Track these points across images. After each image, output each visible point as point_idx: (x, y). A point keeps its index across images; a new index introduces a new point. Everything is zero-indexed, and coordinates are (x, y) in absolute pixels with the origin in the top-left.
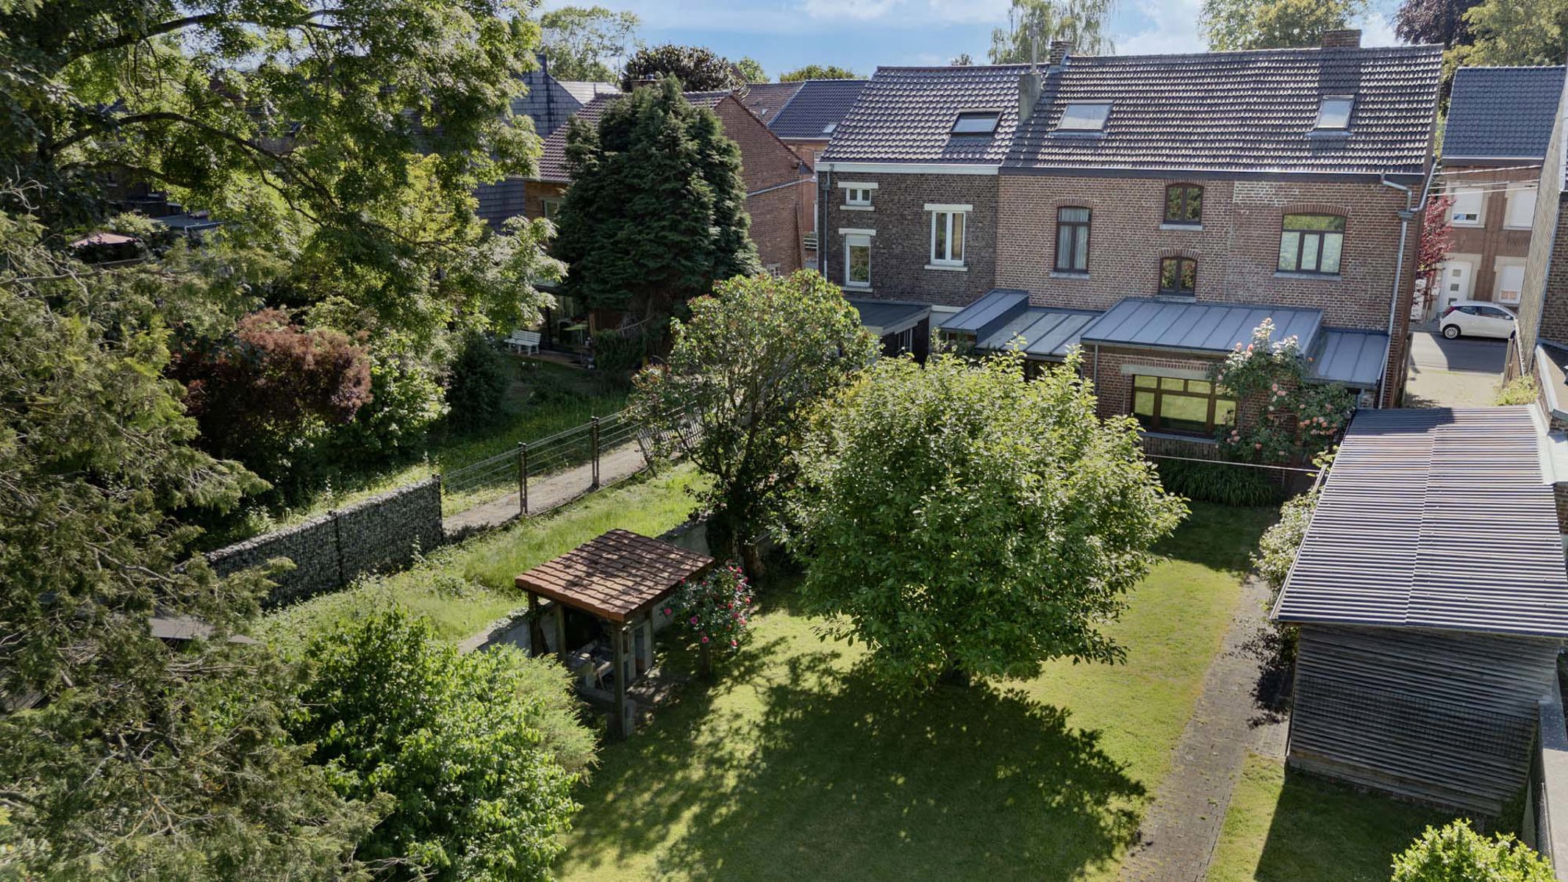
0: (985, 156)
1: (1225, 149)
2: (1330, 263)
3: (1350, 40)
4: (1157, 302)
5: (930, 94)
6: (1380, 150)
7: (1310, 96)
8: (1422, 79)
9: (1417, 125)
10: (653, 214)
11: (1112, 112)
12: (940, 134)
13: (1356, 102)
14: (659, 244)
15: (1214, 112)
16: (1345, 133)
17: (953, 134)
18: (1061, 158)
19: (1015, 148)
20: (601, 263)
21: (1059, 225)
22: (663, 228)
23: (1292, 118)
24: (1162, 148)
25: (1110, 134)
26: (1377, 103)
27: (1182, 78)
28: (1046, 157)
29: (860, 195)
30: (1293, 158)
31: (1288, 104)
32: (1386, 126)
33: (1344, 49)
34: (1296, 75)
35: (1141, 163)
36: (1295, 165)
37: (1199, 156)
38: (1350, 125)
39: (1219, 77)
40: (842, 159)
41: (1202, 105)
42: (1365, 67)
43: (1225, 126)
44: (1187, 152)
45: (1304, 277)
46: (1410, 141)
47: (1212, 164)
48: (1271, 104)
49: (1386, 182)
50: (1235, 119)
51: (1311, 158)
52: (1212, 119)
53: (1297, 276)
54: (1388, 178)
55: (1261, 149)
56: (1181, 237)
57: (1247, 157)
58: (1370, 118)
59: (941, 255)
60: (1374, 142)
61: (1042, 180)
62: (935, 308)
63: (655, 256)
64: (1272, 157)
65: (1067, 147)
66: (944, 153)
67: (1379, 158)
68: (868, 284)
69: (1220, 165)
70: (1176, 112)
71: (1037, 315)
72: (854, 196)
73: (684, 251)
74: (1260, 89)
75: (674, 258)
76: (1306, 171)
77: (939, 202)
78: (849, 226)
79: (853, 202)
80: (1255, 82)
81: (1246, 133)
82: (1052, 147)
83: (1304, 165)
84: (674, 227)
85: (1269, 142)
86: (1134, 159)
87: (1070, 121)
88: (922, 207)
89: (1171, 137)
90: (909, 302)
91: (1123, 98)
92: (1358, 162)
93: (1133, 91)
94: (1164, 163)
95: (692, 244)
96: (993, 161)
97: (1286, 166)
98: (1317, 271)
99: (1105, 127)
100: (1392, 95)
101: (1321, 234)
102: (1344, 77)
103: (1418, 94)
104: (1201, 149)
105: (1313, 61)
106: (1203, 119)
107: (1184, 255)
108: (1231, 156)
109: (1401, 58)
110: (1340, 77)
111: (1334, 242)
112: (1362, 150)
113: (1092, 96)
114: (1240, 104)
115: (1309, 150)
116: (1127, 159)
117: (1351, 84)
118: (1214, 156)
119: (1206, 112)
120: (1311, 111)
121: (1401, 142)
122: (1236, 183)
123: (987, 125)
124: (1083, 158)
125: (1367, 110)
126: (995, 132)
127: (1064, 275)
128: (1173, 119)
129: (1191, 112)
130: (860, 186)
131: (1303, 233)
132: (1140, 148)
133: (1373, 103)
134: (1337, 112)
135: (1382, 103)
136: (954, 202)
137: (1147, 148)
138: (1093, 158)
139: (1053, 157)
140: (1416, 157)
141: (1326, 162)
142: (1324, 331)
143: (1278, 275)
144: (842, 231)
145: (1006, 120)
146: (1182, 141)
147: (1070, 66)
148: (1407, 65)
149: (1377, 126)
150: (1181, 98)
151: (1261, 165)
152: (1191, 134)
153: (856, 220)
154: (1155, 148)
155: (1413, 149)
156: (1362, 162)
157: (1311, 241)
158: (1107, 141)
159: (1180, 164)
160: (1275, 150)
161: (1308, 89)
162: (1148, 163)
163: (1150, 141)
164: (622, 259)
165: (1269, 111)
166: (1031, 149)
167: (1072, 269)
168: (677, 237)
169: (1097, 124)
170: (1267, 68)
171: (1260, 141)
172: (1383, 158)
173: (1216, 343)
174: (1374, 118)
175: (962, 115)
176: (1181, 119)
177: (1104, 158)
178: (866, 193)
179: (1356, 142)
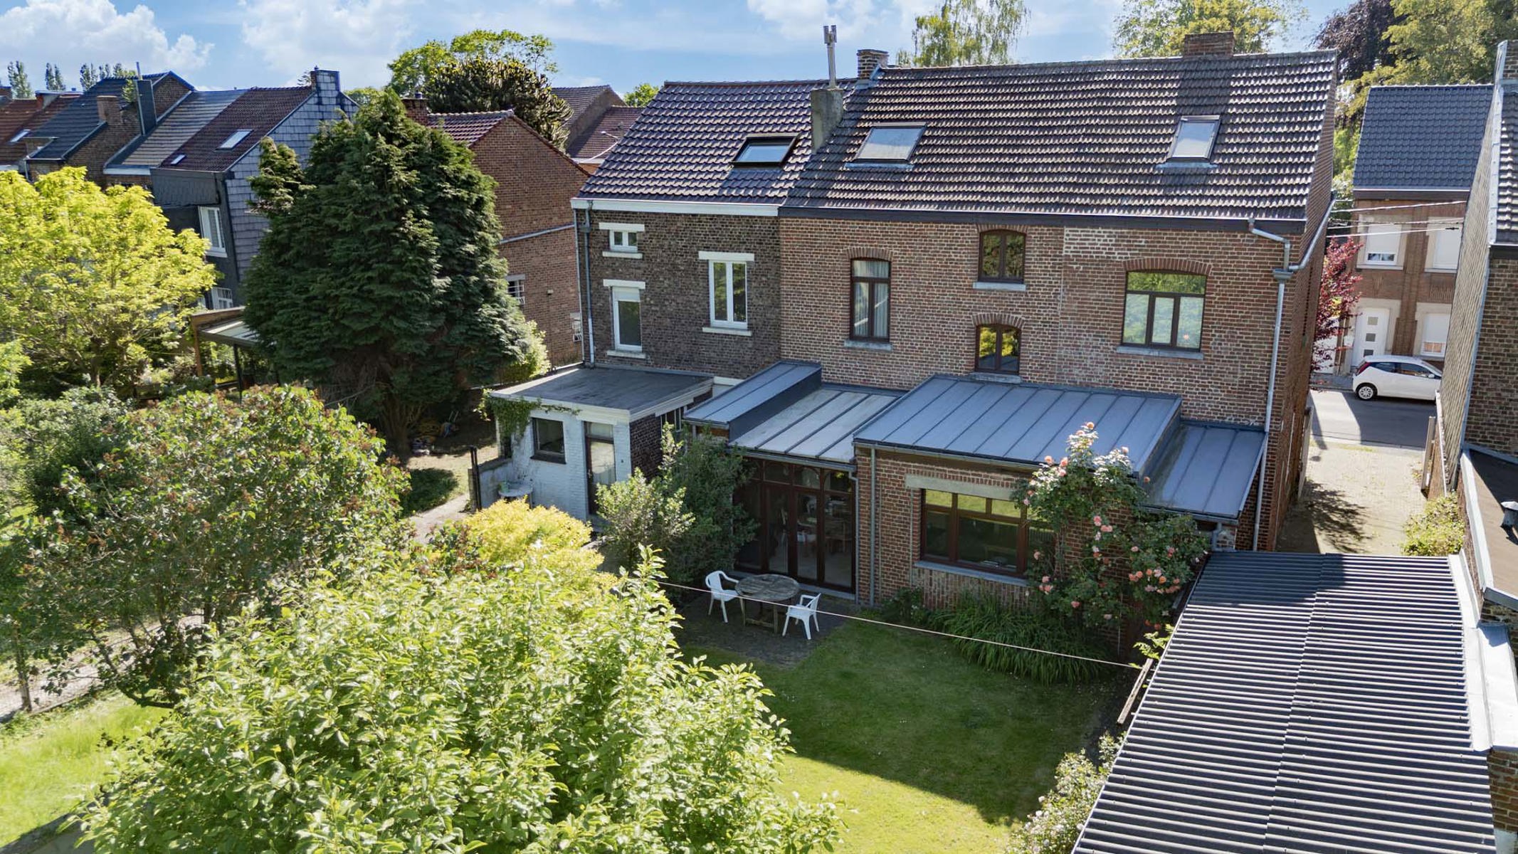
0: (769, 193)
1: (1055, 184)
2: (1188, 338)
3: (1219, 46)
4: (974, 381)
5: (721, 115)
6: (1250, 187)
7: (1165, 117)
8: (1307, 94)
9: (1299, 154)
10: (358, 261)
11: (923, 137)
12: (723, 164)
13: (1222, 124)
14: (364, 300)
15: (1046, 136)
16: (1206, 165)
17: (737, 165)
18: (854, 196)
19: (801, 183)
20: (291, 325)
21: (854, 280)
22: (370, 279)
23: (1141, 145)
24: (978, 183)
25: (917, 165)
26: (1249, 125)
27: (1013, 94)
28: (837, 195)
29: (625, 239)
30: (1139, 197)
31: (1138, 126)
32: (1258, 155)
33: (1210, 57)
34: (1150, 90)
35: (950, 203)
36: (1141, 207)
37: (1022, 194)
38: (1213, 154)
39: (1056, 93)
40: (604, 195)
41: (1032, 128)
42: (1236, 79)
43: (1057, 155)
44: (1008, 189)
45: (1156, 353)
46: (1289, 176)
47: (1036, 205)
48: (1117, 126)
49: (1255, 231)
50: (1070, 145)
51: (1161, 197)
52: (1043, 146)
53: (1145, 352)
54: (1259, 225)
55: (1100, 186)
56: (1000, 297)
57: (1082, 195)
58: (1238, 145)
59: (721, 315)
60: (1242, 177)
61: (830, 223)
62: (718, 380)
63: (362, 315)
64: (1113, 196)
65: (863, 182)
66: (722, 188)
67: (1247, 198)
68: (639, 348)
69: (1047, 205)
70: (1000, 137)
71: (831, 393)
72: (618, 239)
73: (397, 309)
74: (1104, 108)
75: (385, 318)
76: (1154, 214)
77: (716, 249)
78: (614, 277)
79: (618, 247)
80: (1099, 99)
81: (1083, 164)
82: (847, 182)
83: (1152, 207)
84: (384, 279)
85: (1110, 176)
86: (942, 198)
87: (872, 150)
88: (696, 255)
89: (989, 170)
90: (688, 372)
91: (939, 120)
92: (1221, 203)
93: (952, 111)
94: (978, 204)
95: (405, 300)
96: (777, 199)
97: (1130, 207)
98: (1173, 346)
99: (912, 156)
100: (1268, 115)
101: (1176, 297)
102: (1208, 92)
103: (1302, 114)
104: (1026, 184)
105: (1171, 72)
106: (1032, 146)
107: (1005, 321)
108: (1061, 194)
109: (1282, 68)
110: (1204, 93)
111: (1192, 309)
112: (1227, 187)
113: (902, 118)
114: (1078, 127)
115: (1159, 187)
116: (933, 198)
117: (1218, 101)
118: (1041, 195)
119: (1037, 137)
120: (1165, 136)
121: (1278, 176)
122: (1067, 230)
123: (775, 153)
124: (880, 197)
125: (1235, 135)
126: (785, 162)
127: (861, 345)
128: (995, 146)
129: (1018, 137)
130: (626, 228)
131: (1153, 296)
132: (951, 184)
133: (1244, 125)
134: (1198, 137)
135: (1255, 125)
136: (732, 249)
137: (960, 183)
138: (893, 197)
139: (846, 196)
140: (1297, 197)
141: (1181, 203)
142: (1181, 426)
143: (1122, 350)
144: (607, 283)
145: (801, 147)
146: (1003, 175)
147: (882, 81)
148: (1288, 77)
149: (1247, 155)
150: (1008, 119)
151: (1099, 207)
152: (1015, 165)
153: (622, 269)
154: (969, 184)
155: (1292, 187)
156: (1227, 203)
157: (1164, 305)
158: (912, 174)
159: (997, 204)
160: (1116, 186)
161: (1164, 107)
162: (959, 203)
163: (965, 174)
164: (318, 318)
165: (1114, 136)
166: (820, 184)
167: (870, 337)
168: (387, 292)
169: (903, 152)
170: (1115, 81)
171: (1100, 175)
172: (1253, 198)
173: (1024, 452)
174: (1245, 145)
175: (751, 142)
176: (1005, 146)
177: (905, 197)
178: (632, 236)
179: (1219, 176)
